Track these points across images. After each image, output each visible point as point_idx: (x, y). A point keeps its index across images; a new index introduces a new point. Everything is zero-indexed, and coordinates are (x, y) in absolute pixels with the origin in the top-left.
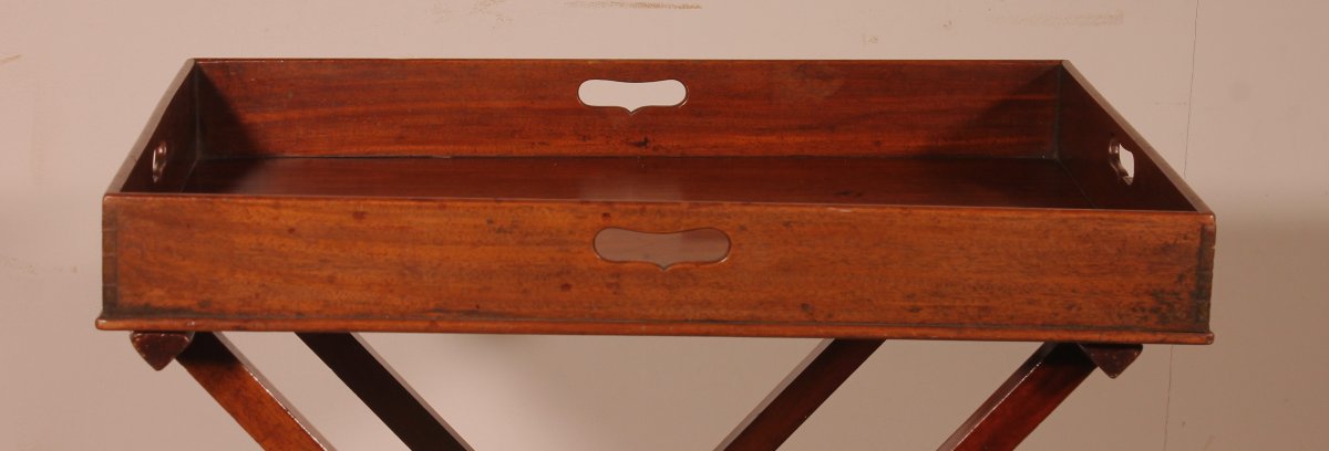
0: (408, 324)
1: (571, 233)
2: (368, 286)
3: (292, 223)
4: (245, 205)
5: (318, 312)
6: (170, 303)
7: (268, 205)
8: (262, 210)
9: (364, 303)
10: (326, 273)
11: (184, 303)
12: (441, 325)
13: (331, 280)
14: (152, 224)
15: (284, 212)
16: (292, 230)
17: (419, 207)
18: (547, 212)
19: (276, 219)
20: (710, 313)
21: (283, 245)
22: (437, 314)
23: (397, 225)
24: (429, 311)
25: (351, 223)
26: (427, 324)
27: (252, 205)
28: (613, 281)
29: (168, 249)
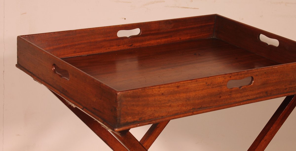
0: (187, 114)
1: (223, 83)
2: (178, 106)
3: (163, 92)
4: (152, 89)
5: (166, 115)
6: (132, 120)
7: (158, 88)
8: (156, 89)
9: (177, 111)
10: (169, 104)
11: (136, 120)
12: (195, 113)
13: (170, 106)
14: (130, 98)
15: (161, 89)
16: (163, 94)
17: (191, 82)
18: (219, 79)
19: (159, 91)
20: (248, 98)
21: (160, 98)
22: (193, 110)
23: (186, 88)
24: (191, 110)
25: (176, 89)
26: (191, 113)
27: (154, 88)
28: (230, 93)
29: (133, 105)
